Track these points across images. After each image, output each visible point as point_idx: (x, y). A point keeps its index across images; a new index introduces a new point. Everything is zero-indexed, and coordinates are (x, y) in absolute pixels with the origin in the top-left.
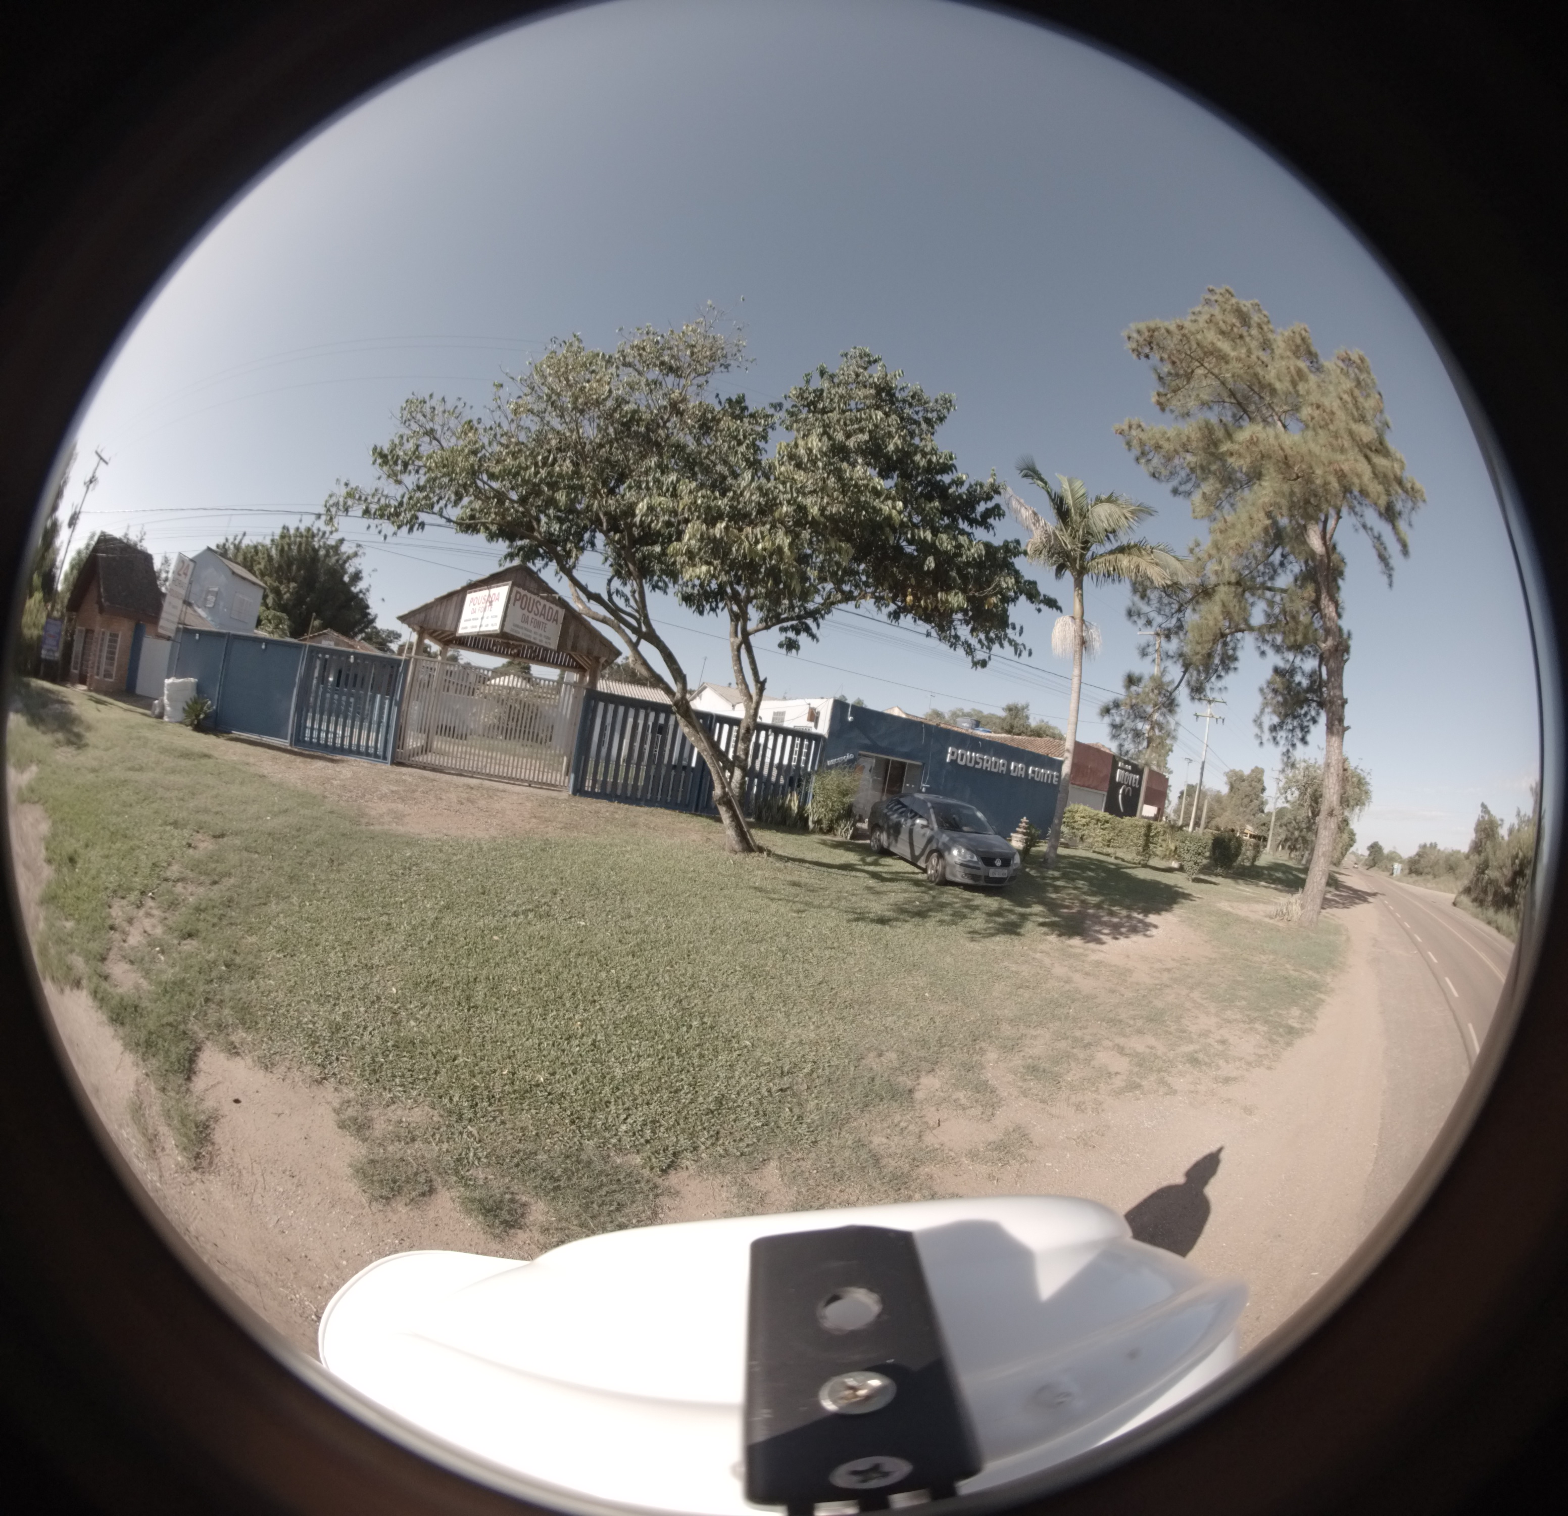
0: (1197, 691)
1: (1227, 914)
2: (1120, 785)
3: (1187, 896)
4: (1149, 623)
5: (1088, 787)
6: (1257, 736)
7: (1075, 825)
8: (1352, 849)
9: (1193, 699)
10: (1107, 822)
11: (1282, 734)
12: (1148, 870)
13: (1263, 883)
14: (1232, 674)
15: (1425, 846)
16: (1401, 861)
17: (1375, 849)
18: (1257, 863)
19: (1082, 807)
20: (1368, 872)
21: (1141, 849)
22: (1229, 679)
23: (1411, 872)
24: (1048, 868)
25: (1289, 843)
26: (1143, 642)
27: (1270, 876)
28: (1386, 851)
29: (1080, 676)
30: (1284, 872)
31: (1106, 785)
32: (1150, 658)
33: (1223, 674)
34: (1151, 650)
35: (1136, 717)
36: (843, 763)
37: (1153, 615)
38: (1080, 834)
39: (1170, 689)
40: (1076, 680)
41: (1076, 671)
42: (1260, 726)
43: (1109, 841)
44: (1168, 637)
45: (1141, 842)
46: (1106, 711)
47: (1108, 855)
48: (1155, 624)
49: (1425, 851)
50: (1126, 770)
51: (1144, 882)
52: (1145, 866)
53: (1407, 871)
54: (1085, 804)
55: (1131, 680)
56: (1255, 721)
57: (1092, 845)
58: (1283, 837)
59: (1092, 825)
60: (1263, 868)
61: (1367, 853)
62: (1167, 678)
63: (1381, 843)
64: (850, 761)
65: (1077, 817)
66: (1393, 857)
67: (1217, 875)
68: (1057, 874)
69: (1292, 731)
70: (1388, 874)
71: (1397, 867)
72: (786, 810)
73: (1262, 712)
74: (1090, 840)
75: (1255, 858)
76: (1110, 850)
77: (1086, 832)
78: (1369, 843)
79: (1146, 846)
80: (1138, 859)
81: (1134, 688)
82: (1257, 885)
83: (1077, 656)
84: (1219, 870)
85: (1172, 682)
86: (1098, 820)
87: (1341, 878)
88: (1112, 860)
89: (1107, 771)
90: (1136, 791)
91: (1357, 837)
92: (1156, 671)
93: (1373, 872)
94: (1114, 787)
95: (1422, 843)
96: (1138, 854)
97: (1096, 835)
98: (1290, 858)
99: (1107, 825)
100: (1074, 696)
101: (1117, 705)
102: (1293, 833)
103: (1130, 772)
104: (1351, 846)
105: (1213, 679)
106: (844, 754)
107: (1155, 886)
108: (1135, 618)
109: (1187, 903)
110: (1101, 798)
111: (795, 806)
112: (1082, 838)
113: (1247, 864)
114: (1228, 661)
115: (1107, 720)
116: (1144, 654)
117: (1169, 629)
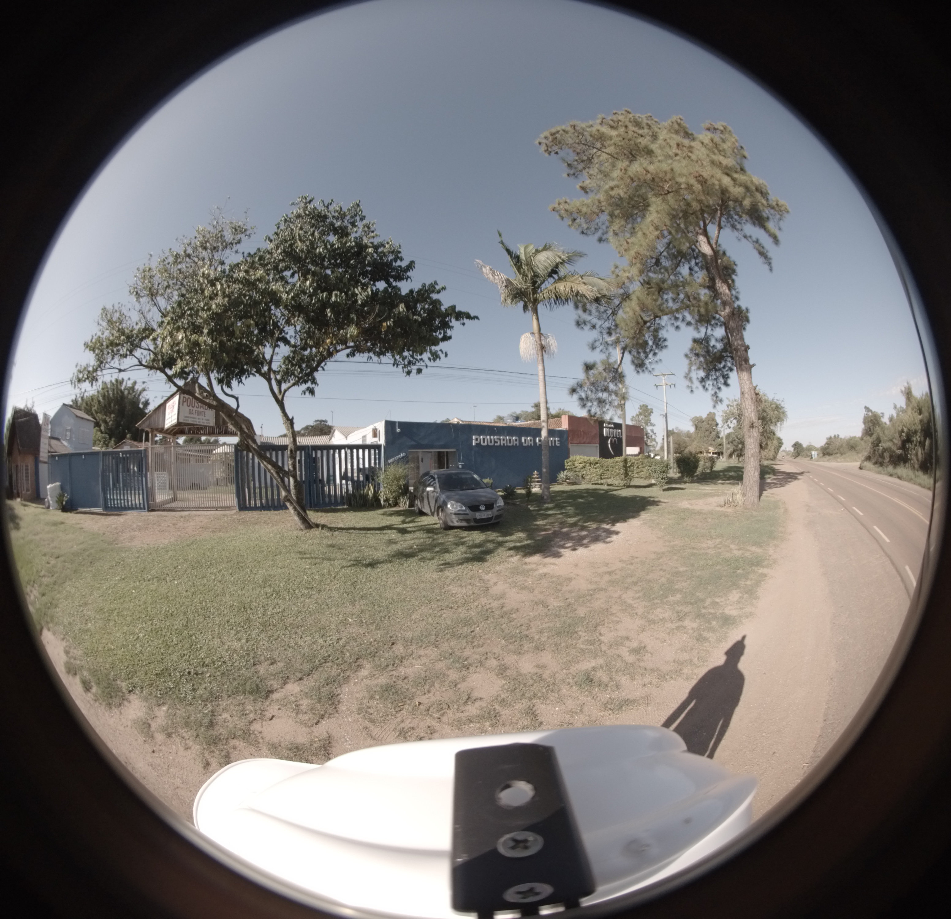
0: (640, 365)
1: (685, 510)
2: (607, 438)
3: (655, 503)
4: (594, 327)
5: (584, 443)
6: (688, 387)
7: (576, 469)
8: (782, 449)
9: (638, 372)
10: (597, 463)
11: (709, 383)
12: (630, 489)
13: (720, 481)
14: (665, 351)
15: (831, 438)
16: (816, 449)
17: (797, 446)
18: (714, 469)
19: (578, 457)
20: (795, 460)
21: (623, 476)
22: (661, 354)
23: (824, 454)
24: (545, 503)
25: (736, 453)
26: (591, 340)
27: (725, 475)
28: (805, 446)
29: (544, 370)
30: (735, 472)
31: (597, 440)
32: (598, 350)
33: (657, 351)
34: (597, 344)
35: (597, 390)
36: (399, 459)
37: (595, 321)
38: (580, 474)
39: (616, 367)
40: (541, 374)
41: (540, 368)
42: (691, 380)
43: (601, 475)
44: (610, 334)
45: (622, 471)
46: (573, 391)
47: (602, 484)
48: (597, 326)
49: (830, 441)
50: (610, 428)
51: (625, 498)
52: (629, 487)
53: (821, 455)
54: (580, 455)
55: (588, 367)
56: (686, 377)
57: (590, 479)
58: (731, 450)
59: (588, 467)
60: (721, 471)
61: (792, 449)
62: (611, 360)
63: (800, 442)
64: (403, 457)
65: (577, 465)
66: (810, 448)
67: (685, 483)
68: (550, 506)
69: (716, 379)
70: (809, 458)
71: (814, 453)
72: (365, 496)
73: (690, 370)
74: (588, 477)
75: (712, 467)
76: (603, 481)
77: (584, 473)
78: (793, 443)
79: (626, 474)
80: (622, 483)
81: (591, 372)
82: (715, 484)
83: (540, 357)
84: (686, 479)
85: (616, 362)
86: (591, 464)
87: (776, 467)
88: (605, 487)
89: (596, 431)
90: (620, 440)
91: (783, 441)
92: (603, 357)
93: (799, 459)
94: (603, 440)
95: (828, 436)
96: (622, 480)
97: (592, 473)
98: (739, 462)
99: (597, 465)
100: (541, 384)
101: (581, 386)
102: (737, 446)
103: (613, 429)
104: (780, 447)
105: (651, 356)
106: (399, 454)
107: (633, 499)
108: (583, 326)
109: (653, 508)
110: (596, 448)
111: (371, 494)
112: (583, 477)
113: (708, 471)
114: (659, 343)
115: (575, 397)
116: (593, 348)
117: (609, 328)
